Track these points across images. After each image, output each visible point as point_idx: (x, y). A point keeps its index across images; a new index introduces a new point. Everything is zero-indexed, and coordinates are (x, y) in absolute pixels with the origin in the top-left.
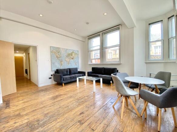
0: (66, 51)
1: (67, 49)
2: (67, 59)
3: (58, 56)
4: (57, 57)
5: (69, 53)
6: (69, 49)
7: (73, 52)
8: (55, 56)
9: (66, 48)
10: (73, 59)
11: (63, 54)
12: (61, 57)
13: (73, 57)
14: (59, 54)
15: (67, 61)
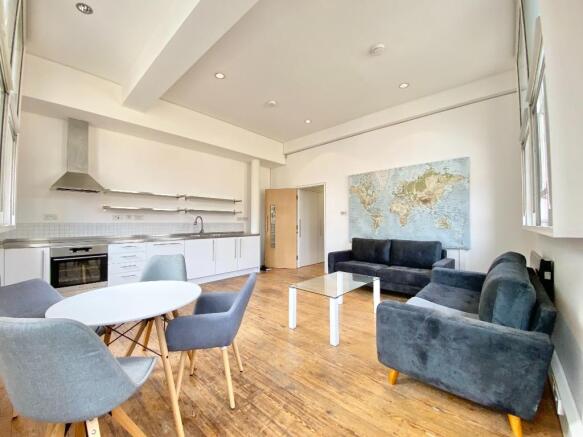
0: (396, 176)
1: (400, 169)
2: (400, 207)
3: (367, 199)
4: (363, 202)
5: (410, 180)
6: (407, 165)
7: (429, 174)
8: (359, 201)
9: (392, 167)
10: (425, 201)
11: (385, 188)
12: (374, 201)
13: (429, 194)
14: (370, 192)
15: (398, 213)
